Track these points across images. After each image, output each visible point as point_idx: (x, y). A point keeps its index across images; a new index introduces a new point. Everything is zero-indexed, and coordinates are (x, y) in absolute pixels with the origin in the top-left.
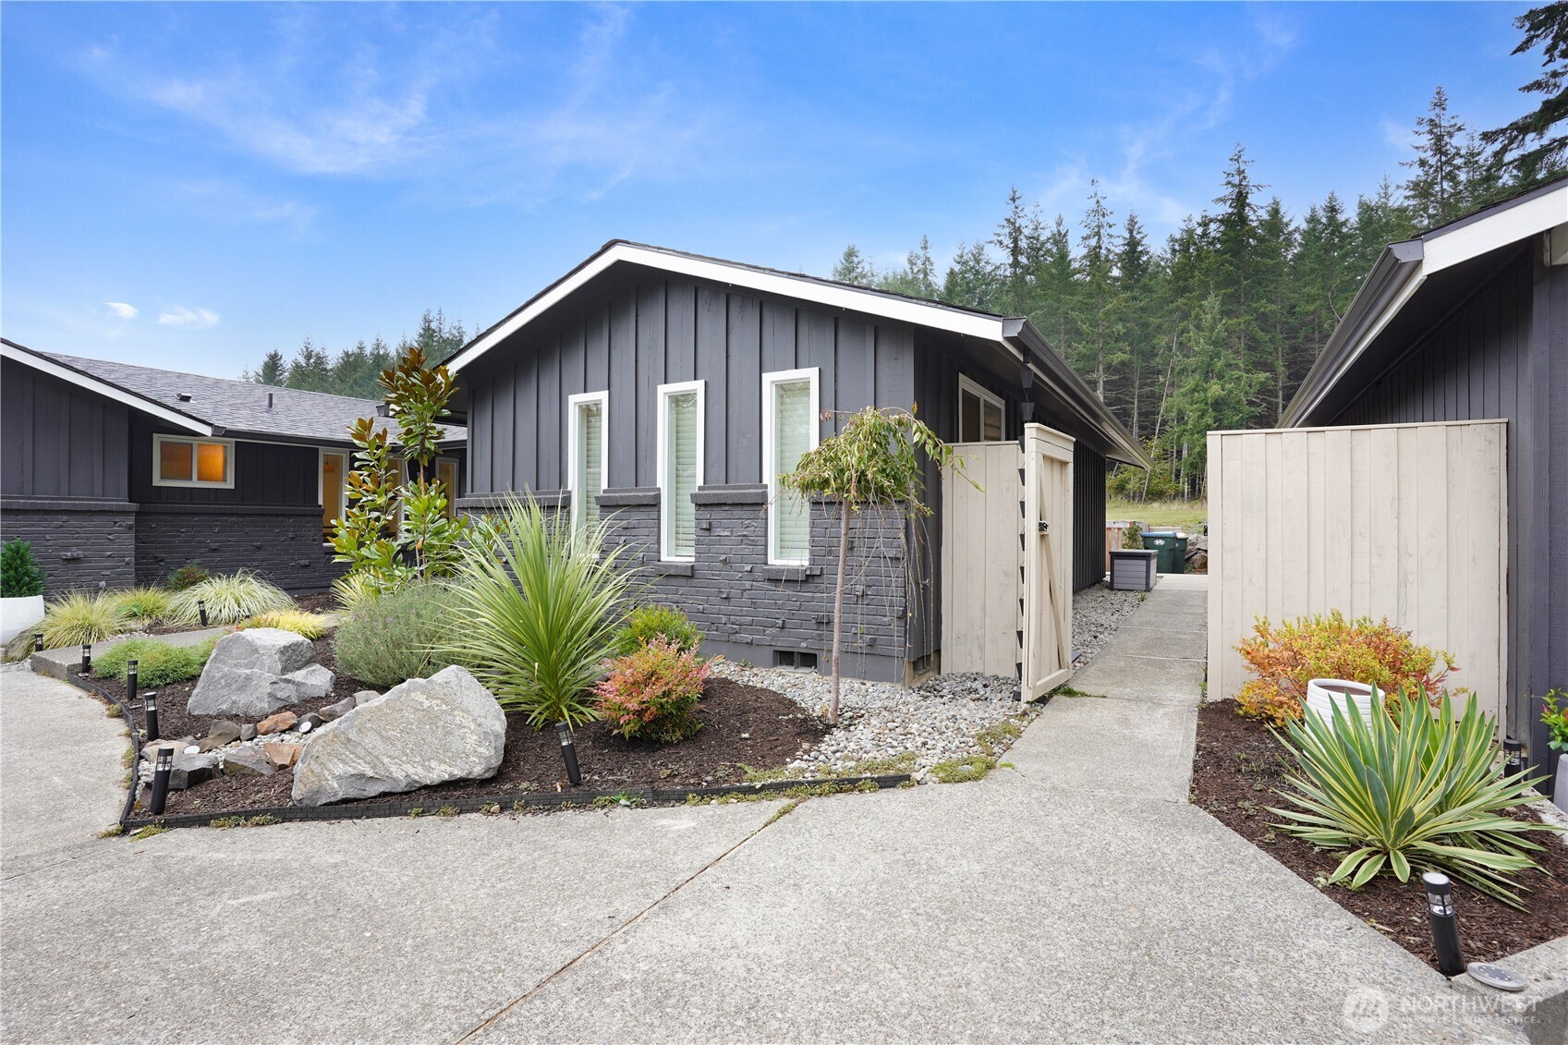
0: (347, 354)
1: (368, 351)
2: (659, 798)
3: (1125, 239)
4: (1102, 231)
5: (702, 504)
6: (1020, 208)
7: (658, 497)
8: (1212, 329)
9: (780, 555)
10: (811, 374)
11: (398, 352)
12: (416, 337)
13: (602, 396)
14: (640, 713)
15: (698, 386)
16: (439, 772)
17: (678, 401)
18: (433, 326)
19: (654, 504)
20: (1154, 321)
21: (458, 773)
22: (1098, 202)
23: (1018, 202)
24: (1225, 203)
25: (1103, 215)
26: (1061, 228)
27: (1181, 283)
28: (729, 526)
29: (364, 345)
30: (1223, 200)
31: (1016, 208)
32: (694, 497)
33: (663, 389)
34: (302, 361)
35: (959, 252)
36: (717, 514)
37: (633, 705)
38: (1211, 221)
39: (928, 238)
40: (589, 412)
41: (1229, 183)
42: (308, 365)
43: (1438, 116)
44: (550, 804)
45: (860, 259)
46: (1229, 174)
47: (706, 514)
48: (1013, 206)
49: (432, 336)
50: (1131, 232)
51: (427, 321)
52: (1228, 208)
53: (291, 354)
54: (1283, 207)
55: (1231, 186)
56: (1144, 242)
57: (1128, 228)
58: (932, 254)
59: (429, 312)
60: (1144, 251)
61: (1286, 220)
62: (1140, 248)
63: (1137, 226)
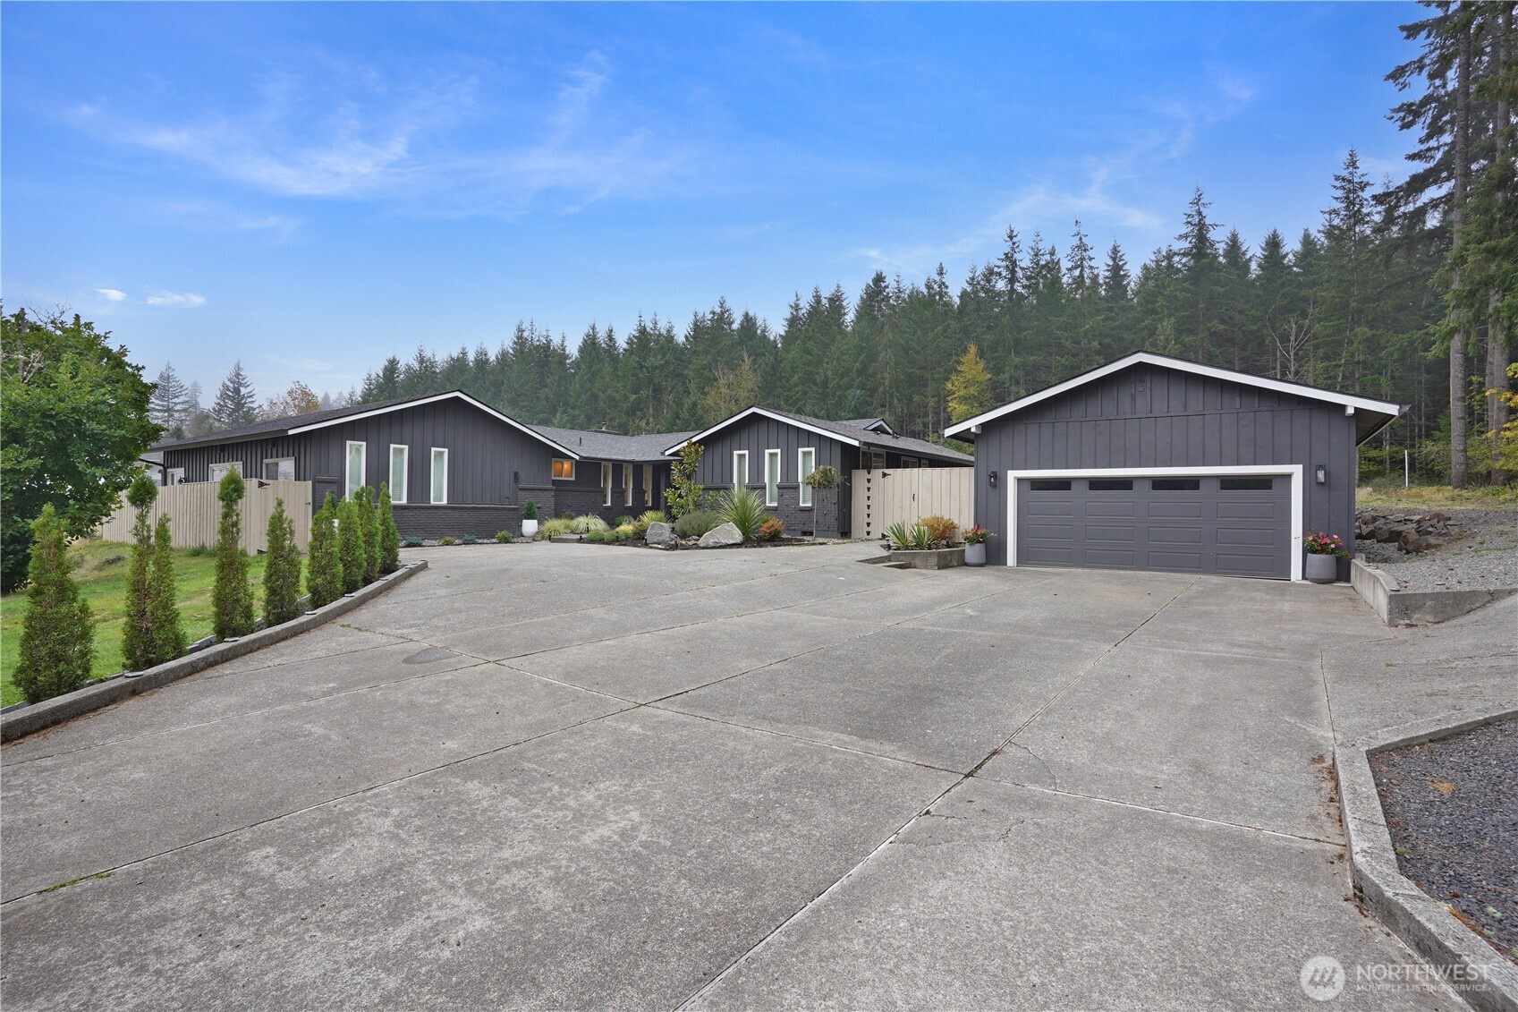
1: (471, 357)
3: (1108, 266)
4: (1085, 262)
5: (780, 488)
6: (1016, 245)
7: (765, 486)
8: (1165, 348)
9: (803, 503)
10: (813, 449)
12: (511, 344)
13: (746, 452)
15: (779, 451)
17: (772, 455)
18: (525, 334)
19: (764, 488)
20: (1128, 336)
21: (732, 542)
22: (1081, 239)
23: (1014, 240)
24: (1186, 239)
25: (1085, 250)
26: (1054, 257)
27: (1150, 306)
28: (787, 494)
29: (466, 350)
30: (1186, 236)
31: (1014, 244)
32: (777, 486)
33: (767, 451)
34: (416, 366)
35: (971, 275)
36: (784, 491)
38: (1175, 254)
39: (943, 265)
40: (741, 457)
41: (1187, 223)
42: (420, 368)
43: (1351, 173)
45: (887, 284)
46: (1189, 216)
47: (781, 491)
48: (1011, 243)
49: (525, 343)
50: (1114, 259)
51: (520, 330)
52: (1190, 242)
53: (407, 360)
54: (1241, 238)
55: (1192, 225)
56: (1125, 267)
57: (1111, 257)
58: (946, 280)
59: (522, 323)
60: (1125, 275)
61: (1244, 249)
62: (1122, 273)
63: (1120, 254)
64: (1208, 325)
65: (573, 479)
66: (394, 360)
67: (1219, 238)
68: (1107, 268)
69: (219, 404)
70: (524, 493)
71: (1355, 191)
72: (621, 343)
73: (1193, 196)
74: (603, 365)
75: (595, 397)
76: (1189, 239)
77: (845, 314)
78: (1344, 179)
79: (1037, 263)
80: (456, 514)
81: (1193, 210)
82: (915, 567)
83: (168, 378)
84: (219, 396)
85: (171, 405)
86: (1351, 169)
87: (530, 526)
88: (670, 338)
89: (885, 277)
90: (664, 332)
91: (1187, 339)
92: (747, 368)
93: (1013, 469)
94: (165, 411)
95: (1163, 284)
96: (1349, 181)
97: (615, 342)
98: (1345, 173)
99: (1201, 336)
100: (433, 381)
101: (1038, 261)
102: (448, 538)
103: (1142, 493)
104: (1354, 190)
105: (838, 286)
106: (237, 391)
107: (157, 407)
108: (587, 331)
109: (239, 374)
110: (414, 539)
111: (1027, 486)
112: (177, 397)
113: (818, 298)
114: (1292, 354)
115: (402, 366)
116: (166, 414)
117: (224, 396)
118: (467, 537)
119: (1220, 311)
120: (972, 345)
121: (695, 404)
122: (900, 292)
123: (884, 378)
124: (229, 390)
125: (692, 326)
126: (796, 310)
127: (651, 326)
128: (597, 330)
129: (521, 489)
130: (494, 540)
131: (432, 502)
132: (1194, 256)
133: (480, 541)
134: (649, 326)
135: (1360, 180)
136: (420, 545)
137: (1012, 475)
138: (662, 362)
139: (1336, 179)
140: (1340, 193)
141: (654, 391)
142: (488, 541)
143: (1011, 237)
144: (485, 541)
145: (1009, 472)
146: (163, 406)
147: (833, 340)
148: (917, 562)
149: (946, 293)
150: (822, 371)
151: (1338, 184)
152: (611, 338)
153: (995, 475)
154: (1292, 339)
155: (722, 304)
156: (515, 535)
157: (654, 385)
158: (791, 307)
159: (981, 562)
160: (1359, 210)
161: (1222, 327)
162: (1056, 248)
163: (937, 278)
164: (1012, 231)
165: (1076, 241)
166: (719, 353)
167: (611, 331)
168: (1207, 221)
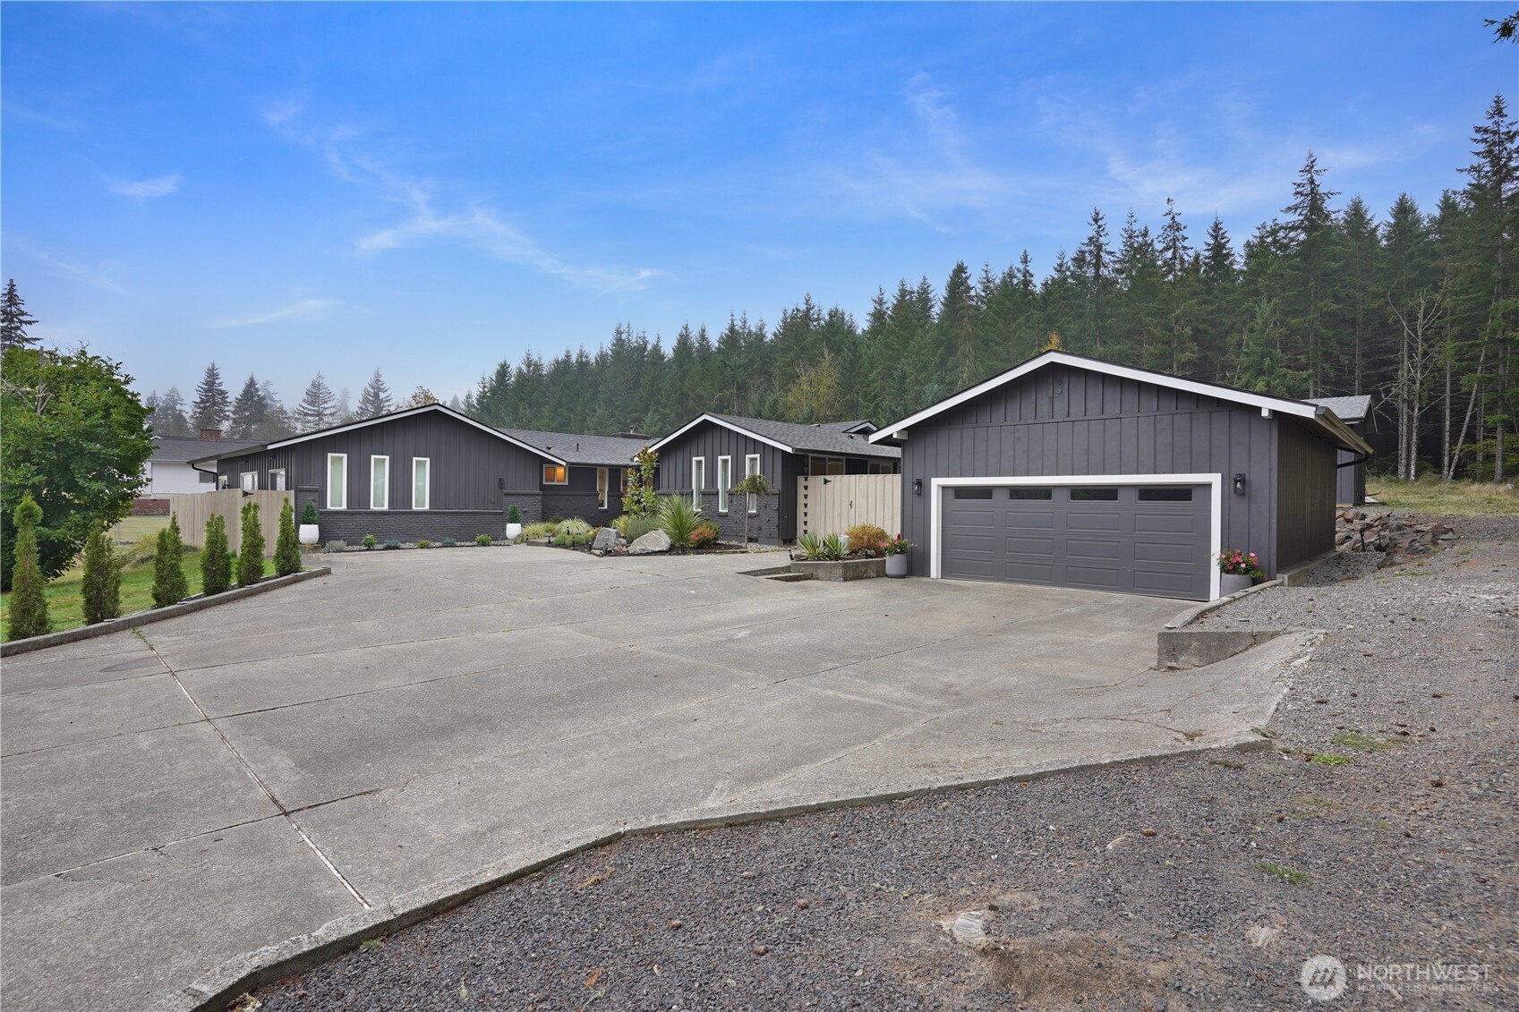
0: (557, 362)
1: (574, 359)
2: (698, 554)
3: (1209, 245)
4: (1177, 243)
5: (731, 494)
6: (1102, 228)
8: (1263, 332)
9: (750, 509)
10: (758, 455)
11: (596, 358)
12: (610, 346)
13: (702, 458)
14: (698, 541)
15: (729, 457)
16: (658, 549)
17: (724, 461)
18: (624, 336)
19: (717, 493)
20: (1228, 320)
21: (661, 549)
22: (1173, 218)
23: (1100, 223)
24: (1296, 211)
25: (1179, 230)
26: (1147, 238)
27: (1252, 287)
28: (737, 501)
30: (1296, 208)
31: (1099, 227)
32: (728, 492)
33: (720, 458)
34: (525, 369)
35: (1059, 262)
36: (734, 497)
37: (697, 539)
38: (1281, 228)
39: (1028, 253)
40: (699, 463)
41: (1297, 193)
43: (1496, 123)
44: (679, 554)
45: (968, 275)
46: (1299, 185)
47: (731, 497)
48: (1096, 226)
49: (623, 344)
50: (1215, 238)
51: (619, 333)
52: (1300, 214)
53: (516, 364)
54: (1365, 205)
55: (1302, 195)
56: (1228, 245)
57: (1212, 235)
58: (1031, 268)
59: (620, 325)
60: (1228, 254)
61: (1368, 218)
62: (1225, 252)
63: (1221, 232)
64: (1320, 304)
65: (567, 483)
66: (505, 364)
67: (1337, 208)
68: (1206, 247)
69: (361, 408)
70: (509, 498)
71: (1501, 143)
72: (714, 342)
73: (1303, 163)
74: (694, 364)
75: (685, 396)
76: (1299, 211)
77: (932, 307)
78: (1486, 131)
79: (1132, 246)
80: (437, 518)
81: (1304, 179)
82: (817, 579)
83: (319, 385)
84: (361, 400)
85: (321, 410)
86: (1496, 118)
87: (513, 529)
88: (760, 336)
89: (966, 268)
90: (754, 329)
91: (1293, 321)
92: (828, 364)
93: (936, 477)
94: (316, 415)
95: (1266, 262)
96: (1495, 133)
97: (708, 342)
98: (1489, 124)
99: (1311, 316)
100: (539, 383)
101: (1132, 243)
102: (424, 541)
103: (1061, 501)
104: (1499, 142)
105: (925, 279)
106: (376, 395)
107: (310, 412)
108: (680, 332)
109: (378, 380)
110: (392, 543)
111: (951, 494)
112: (326, 402)
113: (903, 292)
114: (1420, 333)
115: (513, 369)
116: (317, 418)
117: (366, 400)
118: (447, 540)
119: (1335, 288)
120: (1054, 336)
121: (776, 402)
122: (988, 281)
123: (962, 372)
124: (370, 395)
125: (781, 324)
126: (880, 305)
127: (740, 324)
128: (690, 330)
129: (506, 495)
130: (475, 543)
131: (414, 508)
132: (1305, 229)
133: (458, 544)
134: (738, 324)
135: (1507, 130)
136: (398, 548)
137: (936, 483)
138: (747, 361)
139: (1477, 131)
140: (1482, 147)
141: (738, 389)
142: (471, 544)
143: (1096, 221)
144: (468, 544)
145: (932, 479)
146: (314, 411)
147: (913, 335)
148: (820, 573)
149: (1031, 281)
150: (899, 366)
151: (1479, 136)
152: (703, 337)
153: (919, 483)
154: (1421, 316)
155: (807, 301)
156: (498, 537)
157: (738, 383)
158: (875, 301)
159: (899, 573)
160: (1506, 165)
161: (1335, 306)
162: (1149, 228)
163: (1021, 267)
164: (1097, 214)
165: (1168, 220)
166: (802, 350)
167: (704, 330)
168: (1321, 190)
